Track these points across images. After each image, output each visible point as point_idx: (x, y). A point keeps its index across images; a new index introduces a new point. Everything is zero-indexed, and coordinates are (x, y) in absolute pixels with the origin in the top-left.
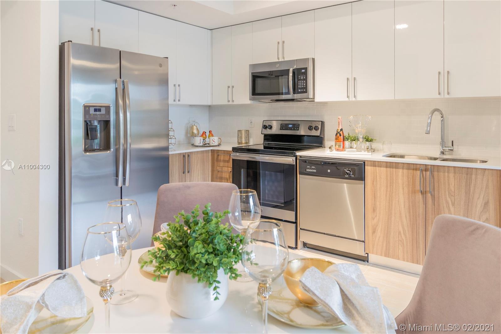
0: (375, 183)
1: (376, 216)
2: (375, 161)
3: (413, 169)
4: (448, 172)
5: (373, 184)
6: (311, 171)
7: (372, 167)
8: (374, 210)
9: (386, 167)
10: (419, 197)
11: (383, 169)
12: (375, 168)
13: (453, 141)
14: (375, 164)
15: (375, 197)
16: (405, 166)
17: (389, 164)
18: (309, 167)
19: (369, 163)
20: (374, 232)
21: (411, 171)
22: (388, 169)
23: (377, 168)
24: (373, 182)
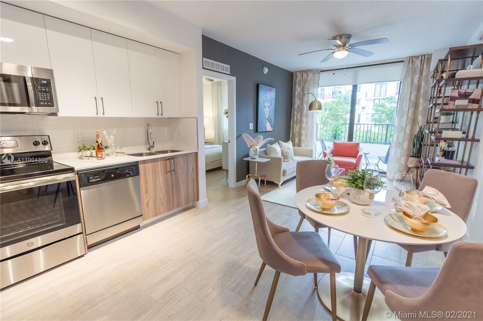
0: (146, 175)
1: (148, 195)
2: (145, 160)
3: (166, 160)
4: (180, 158)
5: (145, 175)
6: (95, 180)
7: (143, 165)
8: (147, 192)
9: (152, 162)
10: (169, 174)
11: (150, 164)
12: (145, 164)
13: (154, 142)
14: (144, 162)
15: (146, 184)
16: (162, 159)
17: (153, 160)
18: (92, 178)
19: (141, 162)
20: (147, 206)
21: (164, 161)
22: (153, 163)
23: (146, 164)
24: (145, 174)
